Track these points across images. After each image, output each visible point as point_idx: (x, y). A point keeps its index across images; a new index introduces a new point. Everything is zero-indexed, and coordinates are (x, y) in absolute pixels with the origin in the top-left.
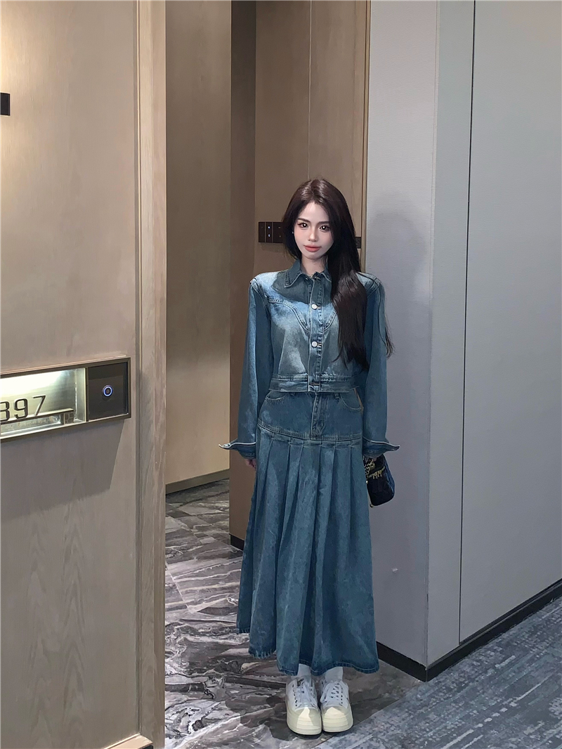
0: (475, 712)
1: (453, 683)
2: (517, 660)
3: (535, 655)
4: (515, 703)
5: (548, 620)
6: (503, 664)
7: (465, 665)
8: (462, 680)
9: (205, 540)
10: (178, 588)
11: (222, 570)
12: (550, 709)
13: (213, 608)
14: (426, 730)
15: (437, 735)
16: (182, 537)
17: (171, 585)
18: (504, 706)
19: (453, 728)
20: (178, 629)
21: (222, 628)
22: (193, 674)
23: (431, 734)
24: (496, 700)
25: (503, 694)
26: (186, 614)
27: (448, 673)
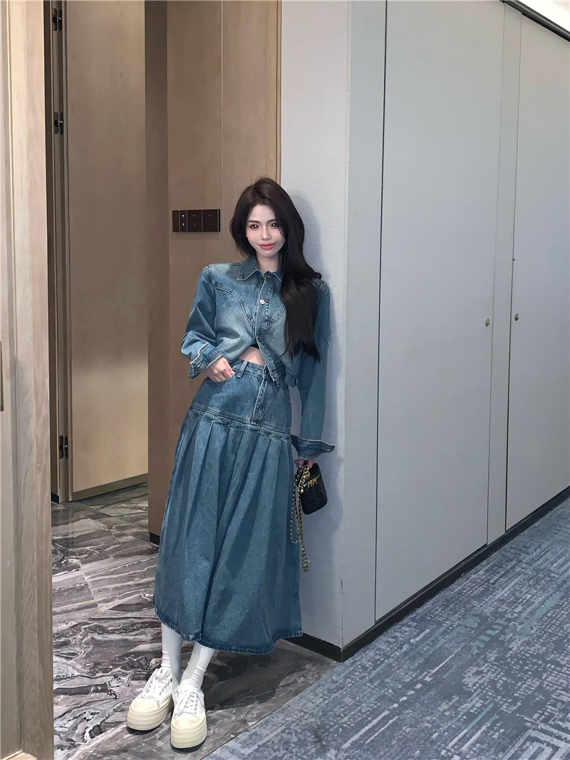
0: (390, 691)
1: (369, 661)
2: (430, 634)
3: (448, 628)
4: (430, 677)
5: (460, 593)
6: (418, 639)
7: (381, 643)
8: (378, 657)
9: (124, 539)
10: (90, 587)
11: (139, 567)
12: (464, 680)
13: (126, 605)
14: (341, 717)
15: (352, 720)
16: (99, 537)
17: (83, 585)
18: (418, 682)
19: (367, 711)
20: (85, 629)
21: (134, 624)
22: (98, 675)
23: (346, 719)
24: (411, 675)
25: (418, 668)
26: (96, 613)
27: (364, 652)
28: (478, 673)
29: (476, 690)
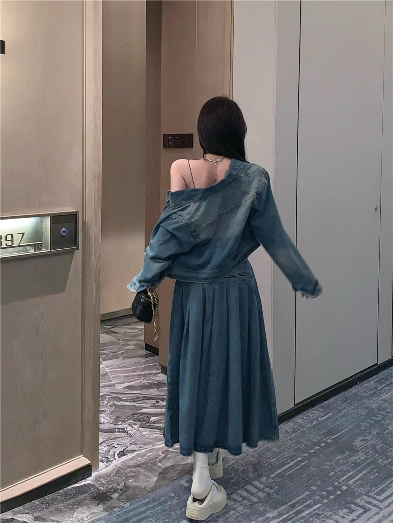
0: (303, 446)
1: (290, 428)
2: (332, 416)
3: (345, 414)
4: (331, 440)
5: (355, 394)
6: (324, 418)
7: (299, 419)
8: (296, 427)
9: (128, 347)
10: (109, 375)
11: (139, 364)
12: (354, 443)
13: (133, 386)
14: (270, 458)
15: (277, 461)
16: (112, 345)
17: (104, 373)
18: (323, 442)
19: (288, 457)
20: (109, 398)
21: (138, 397)
22: (118, 423)
23: (273, 460)
24: (318, 438)
25: (322, 435)
26: (115, 389)
27: (287, 423)
28: (363, 440)
29: (361, 449)
